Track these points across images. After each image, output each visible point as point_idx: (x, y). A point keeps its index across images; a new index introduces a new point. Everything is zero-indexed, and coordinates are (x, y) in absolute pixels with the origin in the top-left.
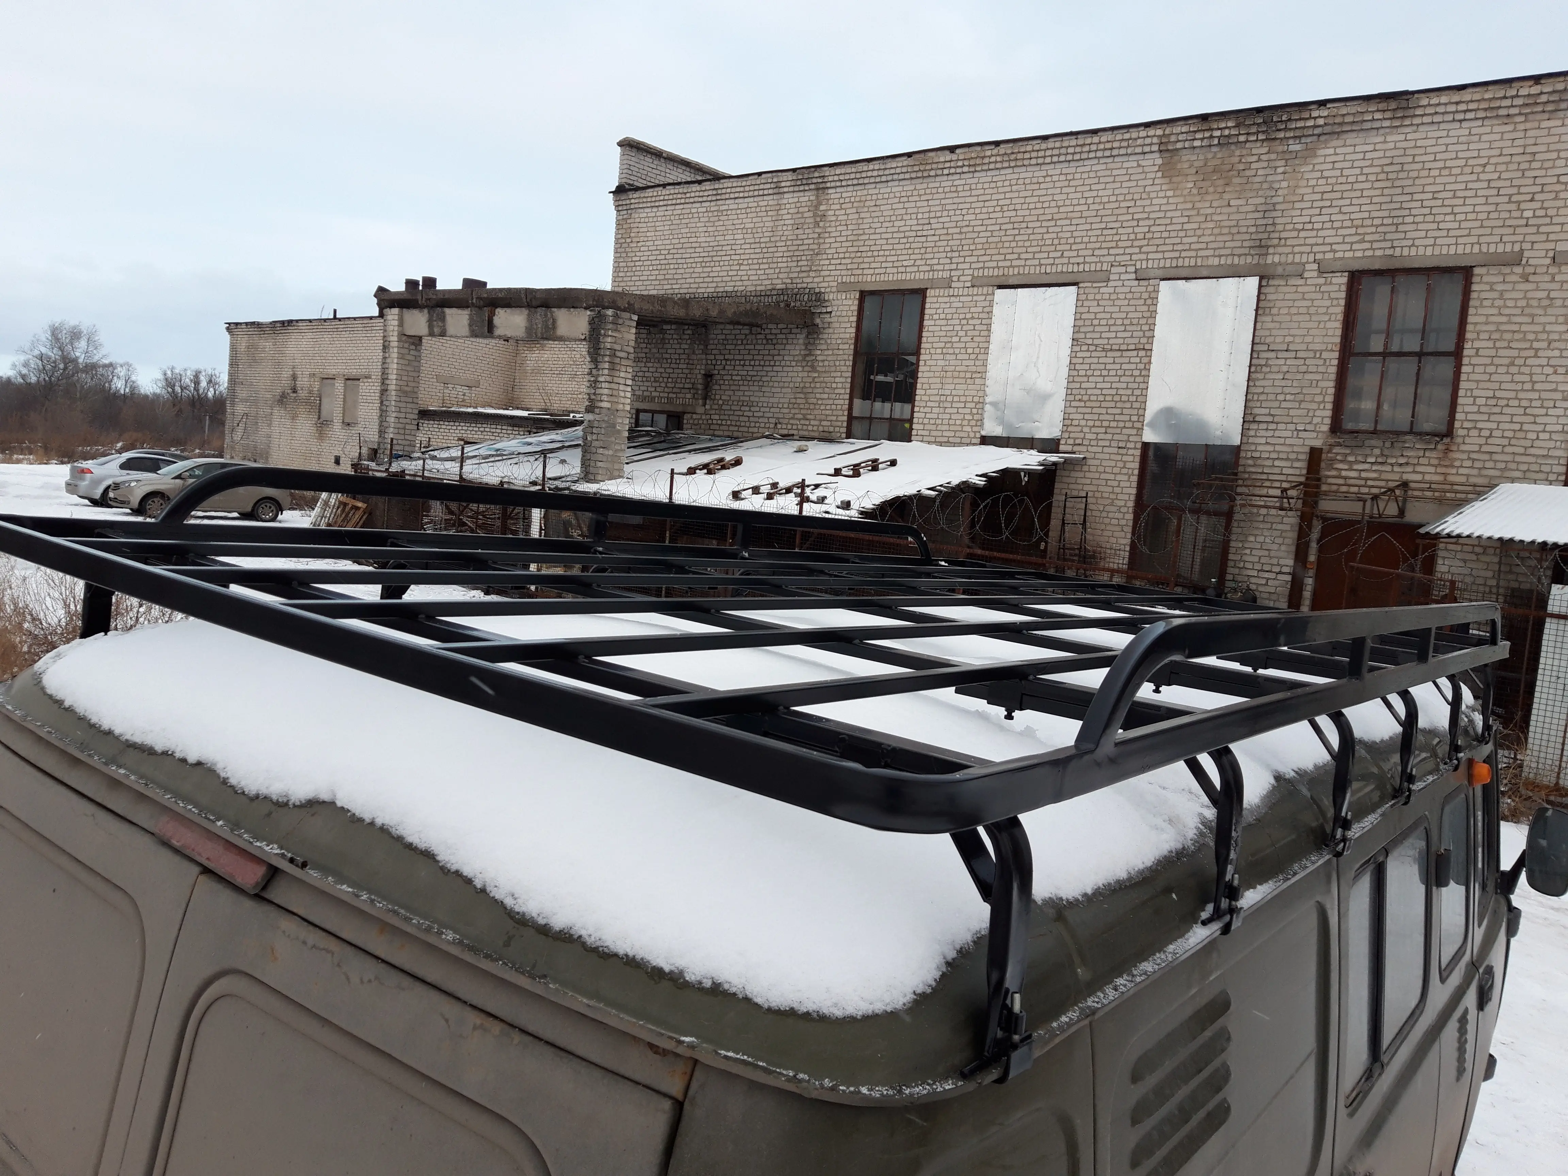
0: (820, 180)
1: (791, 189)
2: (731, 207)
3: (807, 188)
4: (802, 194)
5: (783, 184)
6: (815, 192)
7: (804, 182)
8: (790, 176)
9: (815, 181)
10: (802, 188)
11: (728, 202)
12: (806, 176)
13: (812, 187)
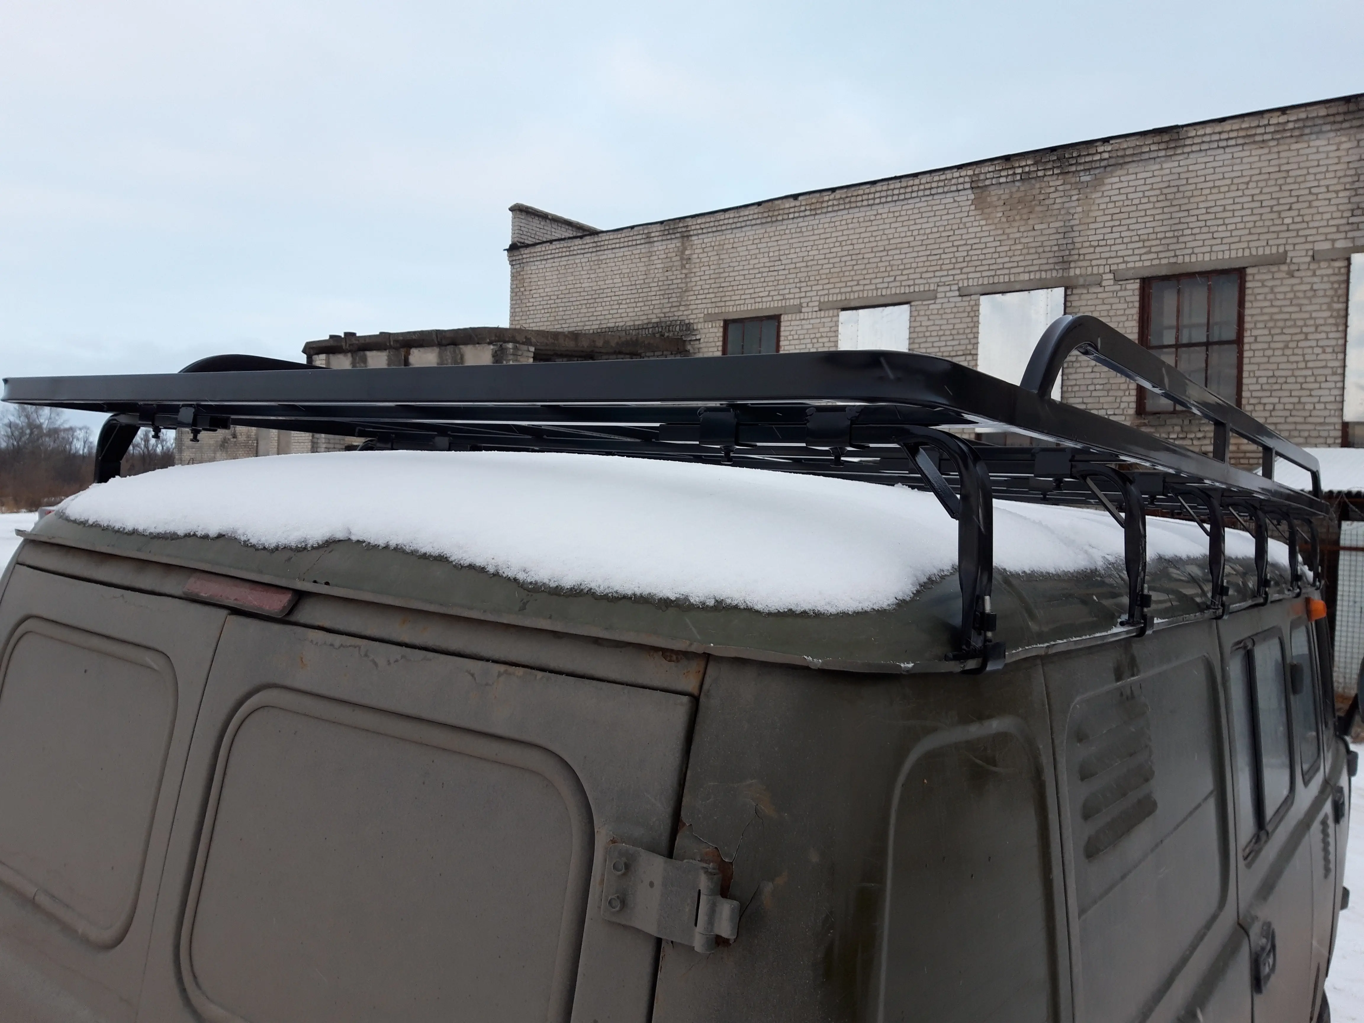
0: (684, 229)
1: (660, 238)
2: (609, 256)
3: (673, 237)
4: (669, 242)
5: (653, 235)
6: (680, 240)
7: (671, 231)
8: (658, 227)
9: (680, 230)
10: (669, 237)
11: (606, 252)
12: (672, 227)
13: (678, 235)
